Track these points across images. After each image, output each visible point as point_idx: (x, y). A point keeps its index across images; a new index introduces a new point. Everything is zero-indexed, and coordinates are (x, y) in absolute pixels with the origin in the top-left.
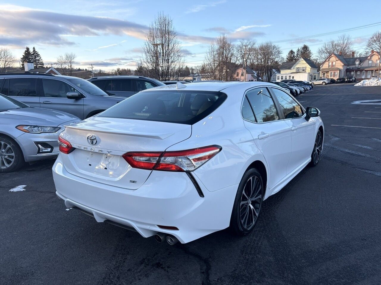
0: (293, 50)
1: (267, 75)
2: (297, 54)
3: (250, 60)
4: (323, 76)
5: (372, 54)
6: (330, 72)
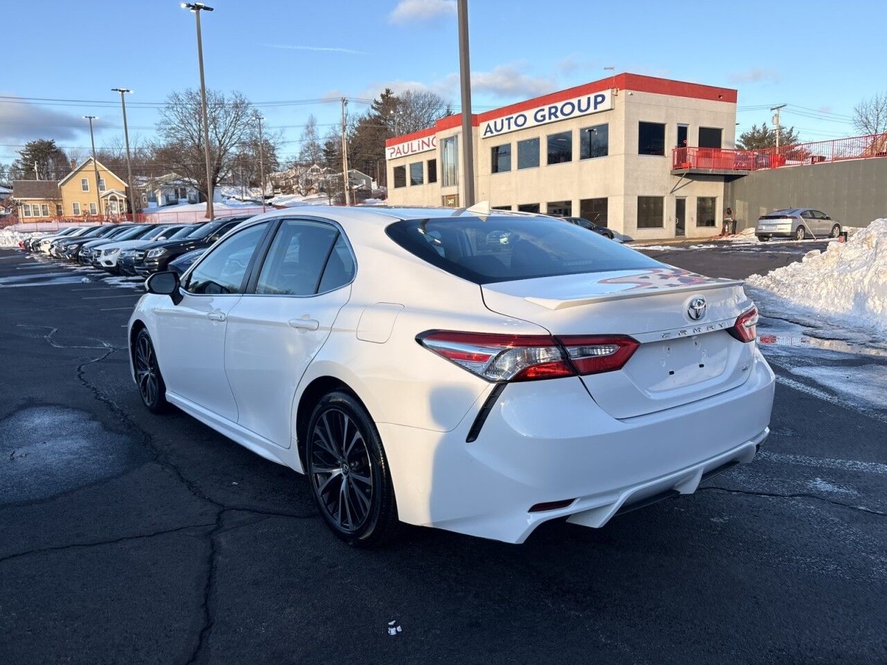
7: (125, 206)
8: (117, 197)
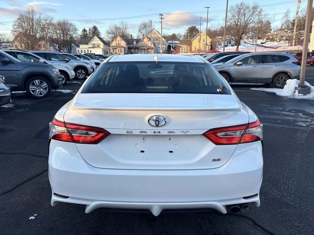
0: (85, 29)
1: (67, 49)
2: (89, 33)
3: (50, 34)
4: (113, 51)
5: (143, 37)
6: (117, 49)
7: (210, 47)
8: (208, 44)
